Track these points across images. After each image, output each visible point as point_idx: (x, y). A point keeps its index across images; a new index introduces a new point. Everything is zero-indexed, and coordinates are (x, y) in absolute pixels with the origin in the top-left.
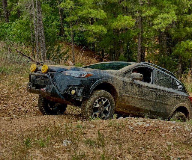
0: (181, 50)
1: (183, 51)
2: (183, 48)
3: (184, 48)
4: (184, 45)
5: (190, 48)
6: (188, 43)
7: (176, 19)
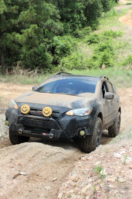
0: (8, 42)
1: (10, 43)
2: (9, 40)
3: (11, 40)
4: (10, 38)
5: (17, 40)
6: (14, 36)
7: (7, 10)
